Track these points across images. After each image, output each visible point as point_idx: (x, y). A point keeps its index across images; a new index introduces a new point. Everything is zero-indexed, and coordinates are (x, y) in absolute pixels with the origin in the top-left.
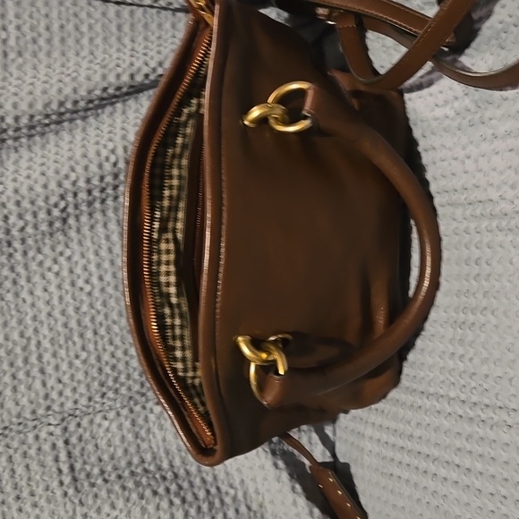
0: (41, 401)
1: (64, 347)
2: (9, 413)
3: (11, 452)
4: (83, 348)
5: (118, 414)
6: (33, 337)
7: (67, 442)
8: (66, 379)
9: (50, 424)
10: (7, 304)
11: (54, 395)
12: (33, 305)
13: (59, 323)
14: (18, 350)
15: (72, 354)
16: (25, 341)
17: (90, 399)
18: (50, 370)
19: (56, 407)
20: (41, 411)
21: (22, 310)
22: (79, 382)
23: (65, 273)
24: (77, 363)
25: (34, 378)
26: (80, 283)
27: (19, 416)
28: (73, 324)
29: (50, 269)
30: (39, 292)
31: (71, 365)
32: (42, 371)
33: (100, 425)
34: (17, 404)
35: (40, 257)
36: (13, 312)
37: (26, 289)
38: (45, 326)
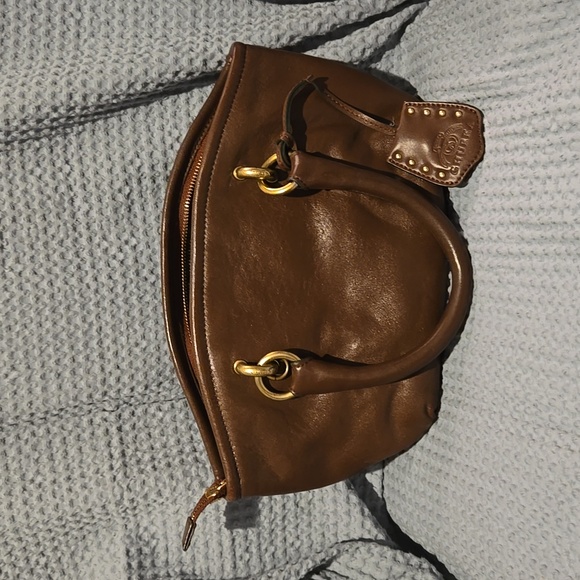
0: (99, 385)
1: (125, 335)
2: (67, 394)
3: (65, 433)
4: (144, 337)
5: (173, 406)
6: (95, 322)
7: (120, 429)
8: (124, 365)
9: (104, 410)
10: (71, 288)
11: (112, 380)
12: (97, 291)
13: (122, 311)
14: (79, 334)
15: (132, 341)
16: (86, 326)
17: (146, 387)
18: (109, 355)
19: (112, 394)
20: (97, 396)
21: (85, 295)
22: (137, 369)
23: (130, 262)
24: (137, 350)
25: (93, 362)
26: (145, 273)
27: (75, 399)
28: (135, 313)
29: (114, 257)
30: (103, 278)
31: (130, 352)
32: (102, 356)
33: (154, 416)
34: (75, 386)
35: (105, 244)
36: (77, 297)
37: (90, 275)
38: (108, 312)
